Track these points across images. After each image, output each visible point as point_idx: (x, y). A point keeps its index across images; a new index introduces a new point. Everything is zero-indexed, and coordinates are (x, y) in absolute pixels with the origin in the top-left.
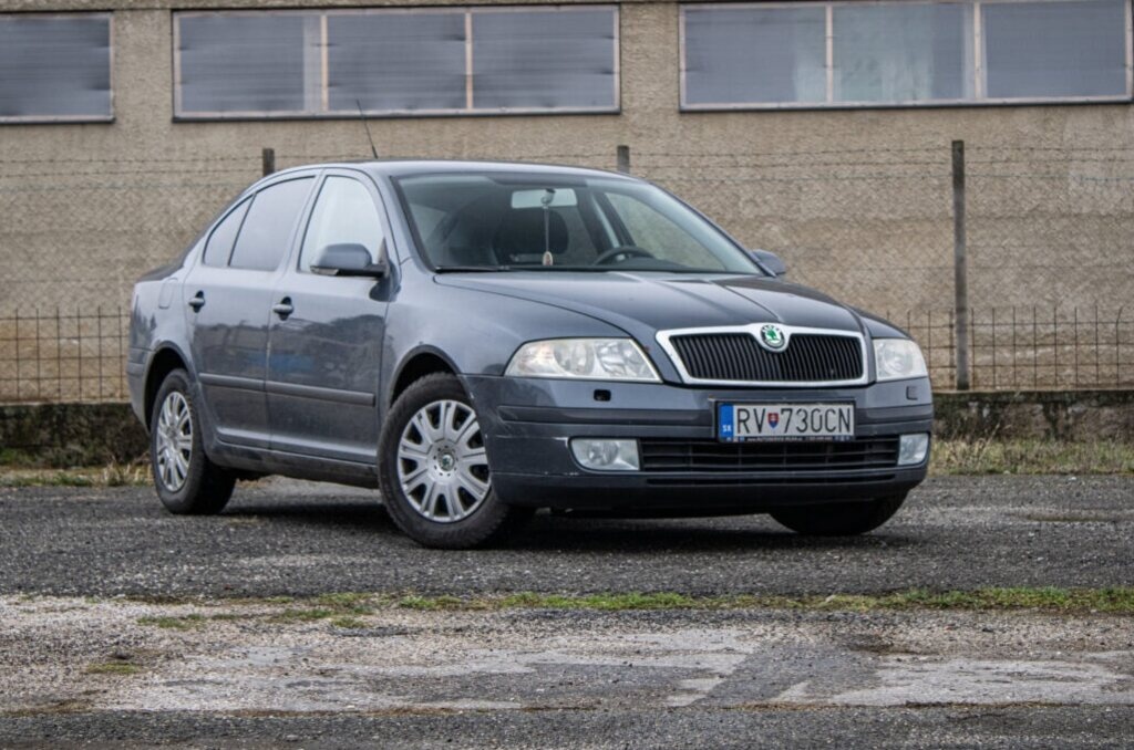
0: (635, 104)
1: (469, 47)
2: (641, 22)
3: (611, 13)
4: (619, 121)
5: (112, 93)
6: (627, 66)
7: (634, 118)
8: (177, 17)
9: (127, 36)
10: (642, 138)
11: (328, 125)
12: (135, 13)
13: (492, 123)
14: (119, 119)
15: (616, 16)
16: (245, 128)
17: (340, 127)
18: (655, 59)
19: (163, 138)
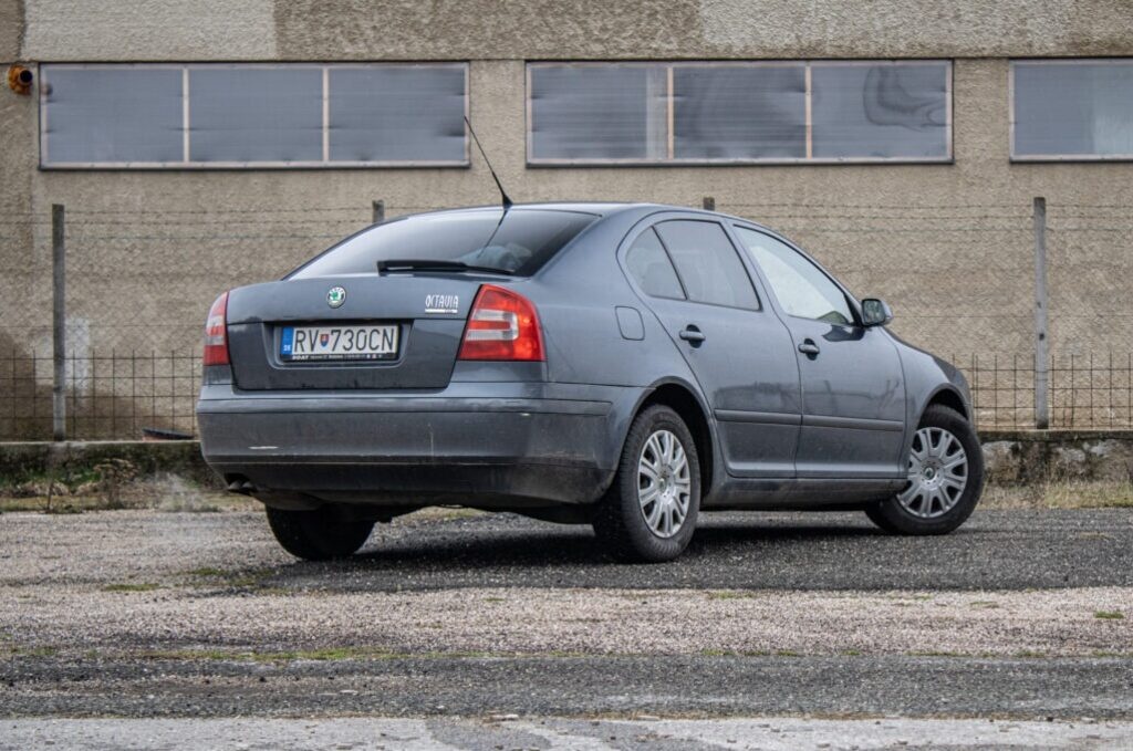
0: (968, 155)
1: (808, 99)
2: (974, 77)
3: (944, 68)
4: (954, 170)
5: (466, 140)
6: (961, 119)
7: (966, 167)
8: (530, 67)
9: (483, 85)
10: (974, 187)
11: (674, 171)
12: (491, 63)
13: (831, 171)
14: (475, 165)
15: (949, 71)
16: (596, 174)
17: (686, 174)
18: (986, 111)
19: (516, 183)
